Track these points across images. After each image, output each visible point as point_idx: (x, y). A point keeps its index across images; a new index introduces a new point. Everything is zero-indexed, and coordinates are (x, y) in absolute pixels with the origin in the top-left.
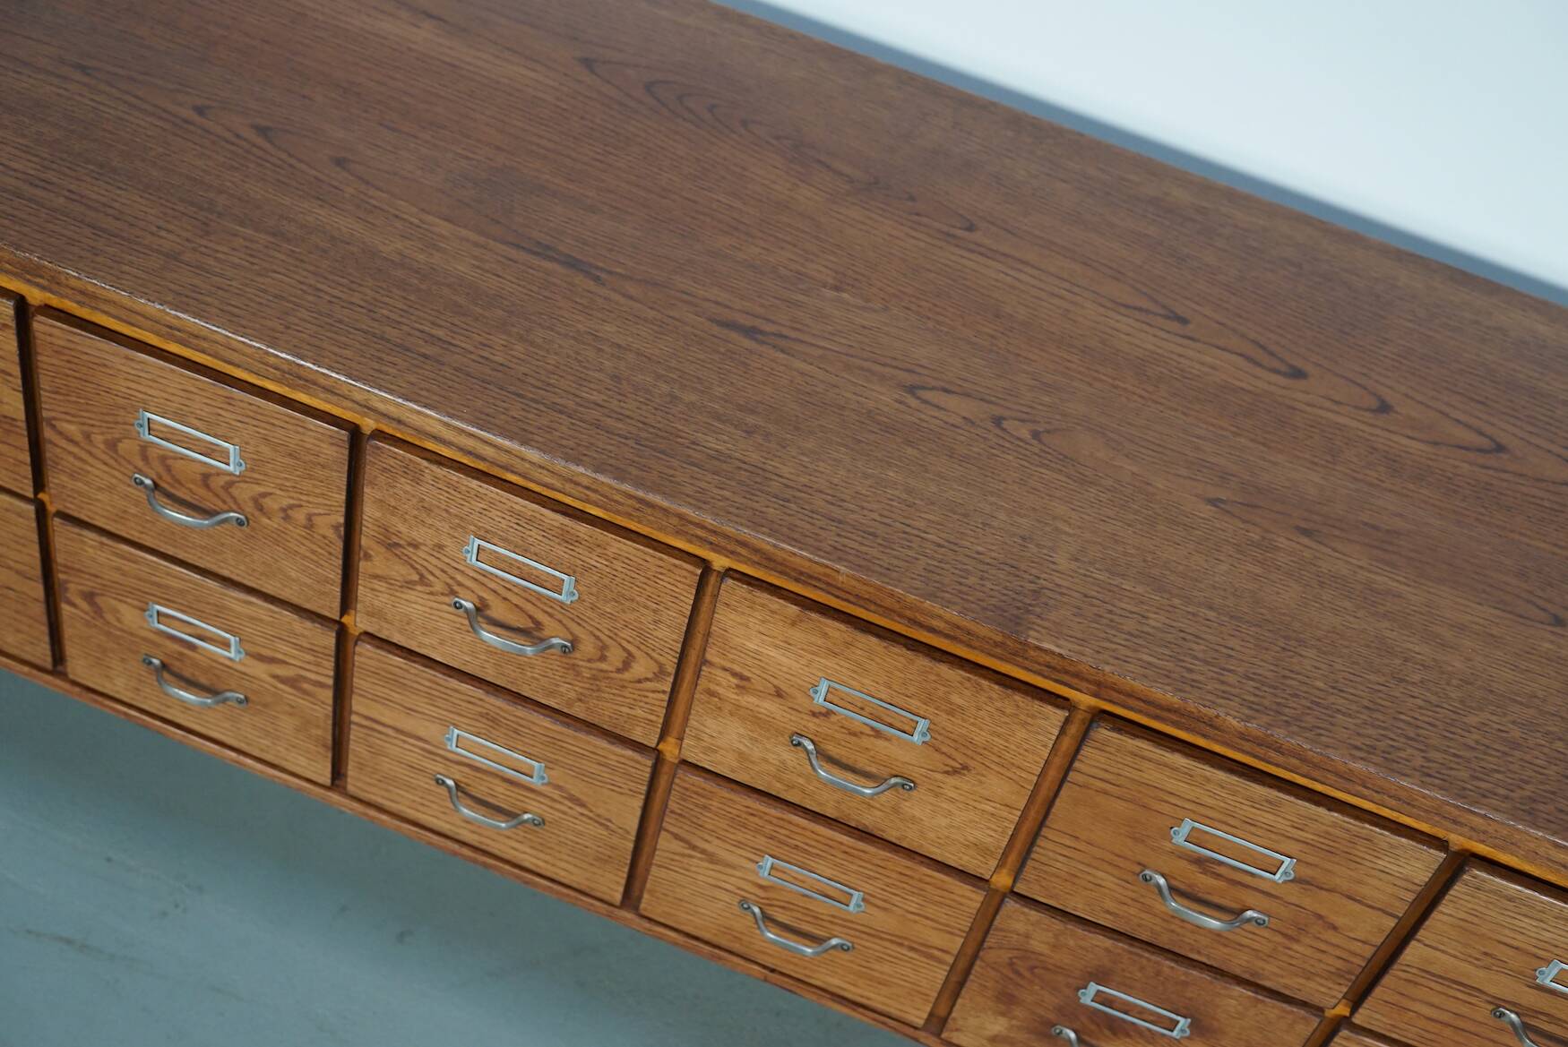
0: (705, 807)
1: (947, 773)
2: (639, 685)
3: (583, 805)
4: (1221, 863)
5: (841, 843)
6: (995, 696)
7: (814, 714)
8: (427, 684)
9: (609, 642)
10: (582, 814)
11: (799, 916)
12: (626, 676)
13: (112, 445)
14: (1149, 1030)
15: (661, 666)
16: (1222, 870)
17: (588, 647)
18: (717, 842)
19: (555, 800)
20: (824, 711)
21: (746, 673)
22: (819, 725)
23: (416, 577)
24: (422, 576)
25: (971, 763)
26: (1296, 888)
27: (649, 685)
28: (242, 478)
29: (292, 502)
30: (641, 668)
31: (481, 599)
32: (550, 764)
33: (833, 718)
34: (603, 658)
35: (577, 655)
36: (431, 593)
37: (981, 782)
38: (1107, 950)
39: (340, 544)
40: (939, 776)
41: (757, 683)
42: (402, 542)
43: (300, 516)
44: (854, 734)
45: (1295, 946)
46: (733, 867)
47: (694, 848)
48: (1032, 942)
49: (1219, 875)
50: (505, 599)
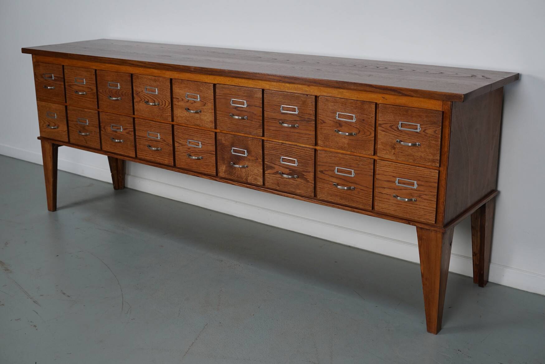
0: (179, 132)
1: (204, 106)
2: (167, 108)
3: (165, 141)
4: (238, 107)
5: (196, 131)
6: (205, 85)
7: (187, 102)
8: (144, 123)
9: (163, 100)
10: (166, 144)
11: (195, 153)
12: (166, 106)
13: (105, 91)
14: (242, 156)
15: (169, 102)
16: (239, 109)
17: (161, 103)
18: (182, 140)
19: (162, 142)
20: (188, 100)
21: (178, 98)
22: (188, 104)
23: (140, 100)
24: (141, 99)
25: (206, 102)
26: (248, 107)
27: (168, 107)
28: (120, 89)
29: (126, 91)
30: (167, 104)
31: (148, 99)
32: (160, 133)
33: (189, 101)
34: (162, 104)
35: (160, 105)
36: (143, 102)
37: (208, 106)
38: (232, 137)
39: (131, 97)
40: (203, 107)
41: (180, 99)
42: (138, 93)
43: (127, 94)
44: (192, 104)
45: (253, 122)
46: (184, 146)
47: (180, 143)
48: (223, 141)
49: (239, 110)
50: (151, 98)
